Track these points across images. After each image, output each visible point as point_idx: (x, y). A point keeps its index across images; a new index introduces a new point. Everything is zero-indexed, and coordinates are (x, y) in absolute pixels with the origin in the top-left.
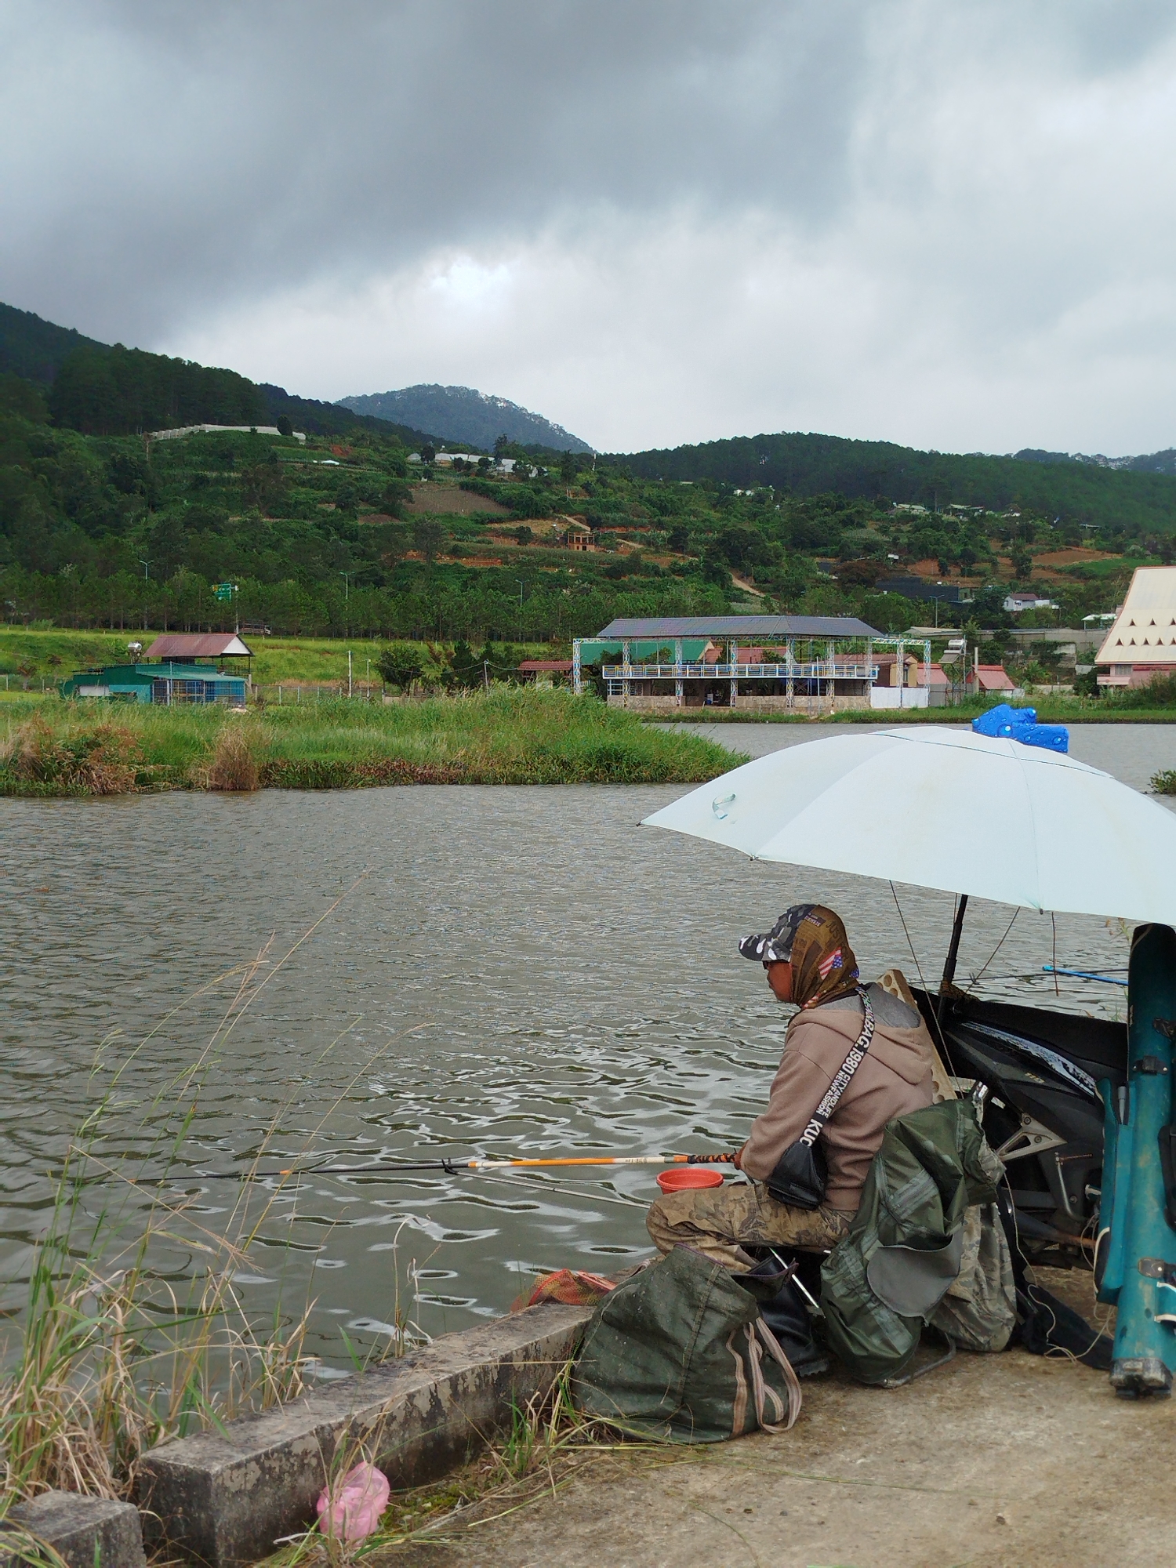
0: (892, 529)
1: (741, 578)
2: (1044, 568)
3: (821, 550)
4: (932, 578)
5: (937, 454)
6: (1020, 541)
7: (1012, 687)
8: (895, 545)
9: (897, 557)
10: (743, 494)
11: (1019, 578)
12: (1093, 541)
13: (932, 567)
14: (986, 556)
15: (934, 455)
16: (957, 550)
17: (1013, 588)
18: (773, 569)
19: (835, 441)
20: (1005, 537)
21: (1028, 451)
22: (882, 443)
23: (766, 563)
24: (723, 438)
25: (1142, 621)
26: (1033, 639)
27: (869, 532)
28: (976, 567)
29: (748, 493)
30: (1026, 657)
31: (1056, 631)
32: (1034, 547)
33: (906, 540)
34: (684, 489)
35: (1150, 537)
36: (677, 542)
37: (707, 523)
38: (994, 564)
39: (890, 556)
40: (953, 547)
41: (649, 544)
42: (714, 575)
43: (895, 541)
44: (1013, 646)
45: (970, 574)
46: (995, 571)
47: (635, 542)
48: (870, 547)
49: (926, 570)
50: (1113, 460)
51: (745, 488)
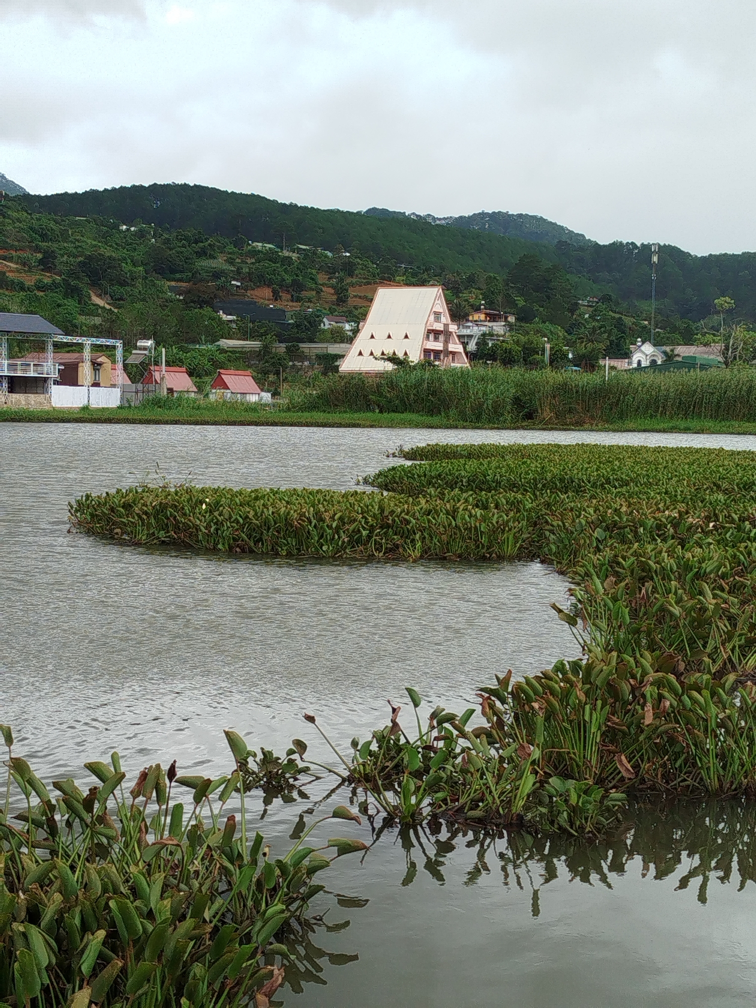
0: (237, 260)
1: (99, 296)
2: (360, 297)
3: (178, 276)
4: (266, 302)
5: (296, 205)
6: (342, 274)
7: (259, 391)
8: (238, 275)
9: (239, 284)
10: (128, 230)
11: (339, 305)
12: (404, 278)
13: (267, 292)
14: (314, 286)
15: (293, 207)
16: (289, 279)
17: (332, 311)
18: (128, 289)
19: (215, 192)
20: (331, 271)
21: (374, 209)
22: (253, 195)
23: (123, 284)
24: (124, 185)
25: (380, 335)
26: (318, 351)
27: (219, 263)
28: (304, 294)
29: (132, 229)
30: (312, 367)
31: (337, 345)
32: (354, 280)
33: (247, 270)
34: (78, 224)
35: (449, 276)
36: (47, 263)
37: (80, 249)
38: (319, 292)
39: (233, 282)
40: (286, 277)
41: (24, 264)
42: (72, 292)
43: (239, 272)
44: (303, 357)
45: (299, 300)
46: (319, 299)
47: (12, 262)
48: (217, 275)
49: (262, 295)
50: (440, 219)
51: (130, 223)
